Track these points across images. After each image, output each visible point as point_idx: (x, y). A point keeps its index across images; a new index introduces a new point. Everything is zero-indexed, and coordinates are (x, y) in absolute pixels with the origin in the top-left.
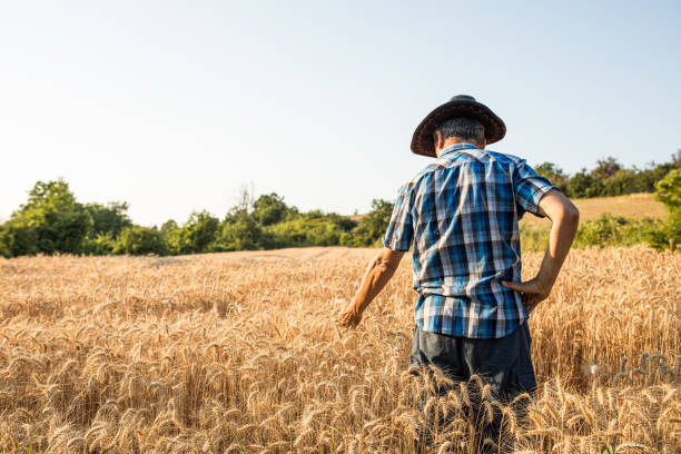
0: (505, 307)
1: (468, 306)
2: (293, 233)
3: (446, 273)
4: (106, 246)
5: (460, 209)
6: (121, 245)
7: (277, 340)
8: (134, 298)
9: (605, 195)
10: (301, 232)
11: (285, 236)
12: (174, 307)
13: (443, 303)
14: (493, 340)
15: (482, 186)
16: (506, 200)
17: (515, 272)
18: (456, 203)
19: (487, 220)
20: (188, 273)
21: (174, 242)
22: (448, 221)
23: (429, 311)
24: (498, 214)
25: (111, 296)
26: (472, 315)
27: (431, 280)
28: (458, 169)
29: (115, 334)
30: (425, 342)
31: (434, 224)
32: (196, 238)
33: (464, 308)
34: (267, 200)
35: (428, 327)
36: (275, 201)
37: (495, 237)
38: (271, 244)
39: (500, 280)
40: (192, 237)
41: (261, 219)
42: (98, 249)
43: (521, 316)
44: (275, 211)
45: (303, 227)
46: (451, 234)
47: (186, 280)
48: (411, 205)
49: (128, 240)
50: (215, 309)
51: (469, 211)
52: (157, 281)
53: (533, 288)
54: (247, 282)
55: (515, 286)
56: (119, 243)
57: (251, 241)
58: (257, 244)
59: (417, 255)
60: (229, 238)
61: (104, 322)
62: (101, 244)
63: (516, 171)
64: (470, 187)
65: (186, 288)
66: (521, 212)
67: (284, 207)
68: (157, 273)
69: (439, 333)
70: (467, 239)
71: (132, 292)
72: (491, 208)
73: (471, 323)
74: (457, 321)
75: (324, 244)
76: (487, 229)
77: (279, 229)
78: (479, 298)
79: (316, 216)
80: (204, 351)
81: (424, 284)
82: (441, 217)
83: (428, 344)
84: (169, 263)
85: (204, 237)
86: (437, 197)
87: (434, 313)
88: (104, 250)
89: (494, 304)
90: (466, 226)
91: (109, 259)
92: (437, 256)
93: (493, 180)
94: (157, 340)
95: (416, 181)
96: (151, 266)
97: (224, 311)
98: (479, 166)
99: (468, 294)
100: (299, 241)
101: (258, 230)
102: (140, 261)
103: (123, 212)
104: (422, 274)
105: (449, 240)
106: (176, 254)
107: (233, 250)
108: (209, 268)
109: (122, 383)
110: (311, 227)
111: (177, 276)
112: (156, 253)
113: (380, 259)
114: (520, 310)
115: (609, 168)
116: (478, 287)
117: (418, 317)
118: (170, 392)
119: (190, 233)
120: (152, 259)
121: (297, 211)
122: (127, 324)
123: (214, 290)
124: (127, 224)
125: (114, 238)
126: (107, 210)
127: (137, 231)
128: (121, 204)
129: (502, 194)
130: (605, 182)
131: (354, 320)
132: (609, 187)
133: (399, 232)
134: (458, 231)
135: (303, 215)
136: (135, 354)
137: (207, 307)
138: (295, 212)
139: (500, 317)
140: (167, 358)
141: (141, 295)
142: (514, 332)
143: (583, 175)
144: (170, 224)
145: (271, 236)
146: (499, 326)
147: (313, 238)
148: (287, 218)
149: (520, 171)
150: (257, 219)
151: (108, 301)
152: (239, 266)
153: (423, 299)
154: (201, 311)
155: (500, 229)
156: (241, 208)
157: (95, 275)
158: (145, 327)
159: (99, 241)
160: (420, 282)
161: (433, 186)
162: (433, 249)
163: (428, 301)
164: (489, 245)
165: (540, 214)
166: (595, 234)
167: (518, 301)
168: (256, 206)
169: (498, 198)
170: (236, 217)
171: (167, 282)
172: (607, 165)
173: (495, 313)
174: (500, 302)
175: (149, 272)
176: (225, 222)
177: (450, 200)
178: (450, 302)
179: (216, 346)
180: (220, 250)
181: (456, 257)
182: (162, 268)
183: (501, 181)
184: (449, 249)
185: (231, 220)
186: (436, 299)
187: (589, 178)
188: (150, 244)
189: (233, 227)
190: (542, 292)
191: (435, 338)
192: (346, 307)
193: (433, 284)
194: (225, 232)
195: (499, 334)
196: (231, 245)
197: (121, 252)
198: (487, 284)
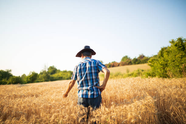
0: (96, 91)
1: (89, 91)
2: (59, 77)
3: (84, 85)
4: (5, 82)
5: (87, 72)
6: (10, 82)
7: (49, 102)
8: (14, 95)
9: (141, 63)
10: (61, 76)
11: (57, 77)
12: (25, 96)
13: (83, 91)
14: (94, 98)
15: (91, 67)
16: (96, 69)
17: (98, 84)
18: (86, 71)
19: (92, 74)
20: (28, 88)
21: (25, 80)
22: (84, 74)
23: (81, 93)
24: (95, 73)
25: (9, 94)
26: (89, 93)
27: (81, 87)
28: (86, 63)
29: (10, 103)
30: (80, 100)
31: (81, 75)
32: (31, 79)
33: (88, 92)
34: (52, 68)
35: (81, 96)
36: (54, 68)
37: (94, 77)
38: (53, 80)
39: (95, 86)
40: (30, 79)
41: (50, 73)
42: (3, 83)
43: (99, 93)
44: (54, 71)
45: (62, 75)
46: (85, 77)
47: (28, 90)
48: (77, 71)
49: (12, 80)
50: (35, 96)
51: (89, 72)
52: (20, 90)
53: (102, 87)
54: (43, 90)
55: (98, 87)
56: (9, 81)
57: (47, 79)
58: (49, 80)
59: (78, 82)
60: (41, 79)
61: (7, 100)
62: (3, 82)
63: (98, 63)
64: (89, 67)
65: (28, 92)
66: (99, 71)
67: (56, 69)
68: (20, 89)
69: (83, 98)
70: (88, 78)
71: (14, 93)
72: (93, 71)
73: (89, 95)
74: (87, 95)
75: (68, 79)
76: (92, 76)
77: (55, 75)
78: (91, 89)
79: (65, 72)
80: (31, 104)
81: (80, 88)
82: (83, 73)
83: (81, 100)
84: (23, 86)
85: (34, 78)
86: (82, 69)
87: (82, 94)
88: (5, 83)
89: (94, 91)
90: (88, 75)
91: (7, 86)
92: (82, 82)
93: (93, 66)
94: (20, 103)
95: (77, 66)
96: (19, 87)
97: (37, 96)
98: (90, 63)
99: (88, 89)
100: (60, 78)
101: (49, 76)
102: (15, 86)
103: (10, 72)
104: (79, 86)
105: (84, 78)
106: (26, 83)
107: (42, 82)
108: (34, 87)
109: (12, 113)
110: (64, 75)
111: (26, 89)
112: (20, 83)
113: (71, 82)
114: (99, 92)
115: (142, 57)
116: (90, 88)
117: (79, 95)
118: (24, 114)
119: (29, 78)
120: (19, 85)
121: (60, 71)
122: (13, 100)
123: (35, 92)
124: (11, 75)
125: (8, 80)
126: (5, 72)
127: (14, 78)
128: (10, 70)
129: (95, 68)
130: (141, 60)
131: (66, 95)
132: (142, 62)
133: (74, 76)
134: (86, 76)
135: (62, 72)
136: (15, 107)
137: (33, 96)
138: (59, 71)
139: (95, 93)
140: (23, 106)
141: (16, 94)
142: (98, 97)
143: (135, 59)
144: (24, 75)
145: (53, 78)
146: (95, 95)
147: (64, 78)
148: (57, 72)
149: (99, 63)
150: (49, 73)
151: (8, 95)
152: (42, 86)
153: (79, 91)
154: (31, 96)
155: (95, 76)
156: (44, 70)
157: (3, 90)
158: (17, 101)
159: (3, 81)
160: (79, 87)
161: (81, 67)
162: (81, 80)
163: (80, 91)
164: (93, 79)
165: (103, 72)
166: (136, 74)
167: (99, 90)
168: (48, 69)
169: (94, 69)
170: (43, 72)
171: (23, 91)
172: (141, 56)
173: (94, 93)
174: (95, 90)
175: (18, 88)
176: (40, 74)
177: (85, 70)
178: (85, 91)
179: (34, 103)
180: (38, 82)
181: (86, 82)
182: (22, 87)
183: (95, 66)
184: (85, 80)
185: (41, 73)
186: (82, 91)
187: (137, 59)
188: (18, 81)
189: (42, 75)
190: (103, 88)
191: (82, 99)
192: (64, 93)
193: (82, 88)
194: (40, 77)
195: (95, 97)
196: (42, 80)
197: (10, 84)
198: (92, 87)
